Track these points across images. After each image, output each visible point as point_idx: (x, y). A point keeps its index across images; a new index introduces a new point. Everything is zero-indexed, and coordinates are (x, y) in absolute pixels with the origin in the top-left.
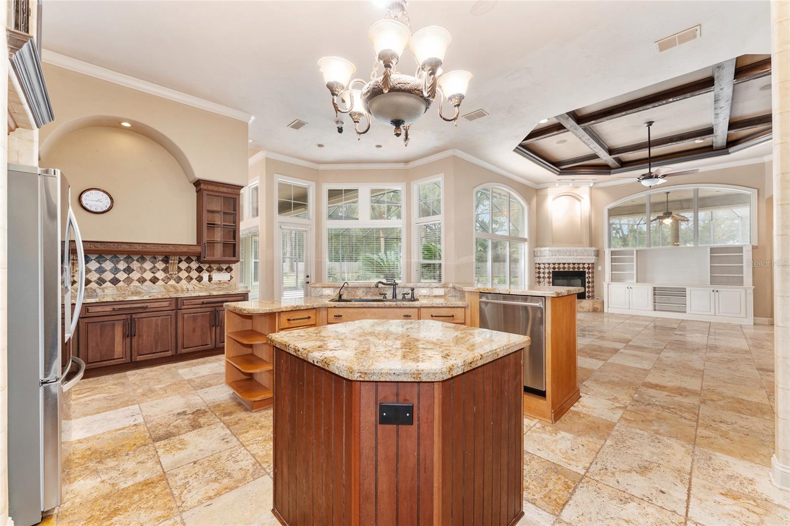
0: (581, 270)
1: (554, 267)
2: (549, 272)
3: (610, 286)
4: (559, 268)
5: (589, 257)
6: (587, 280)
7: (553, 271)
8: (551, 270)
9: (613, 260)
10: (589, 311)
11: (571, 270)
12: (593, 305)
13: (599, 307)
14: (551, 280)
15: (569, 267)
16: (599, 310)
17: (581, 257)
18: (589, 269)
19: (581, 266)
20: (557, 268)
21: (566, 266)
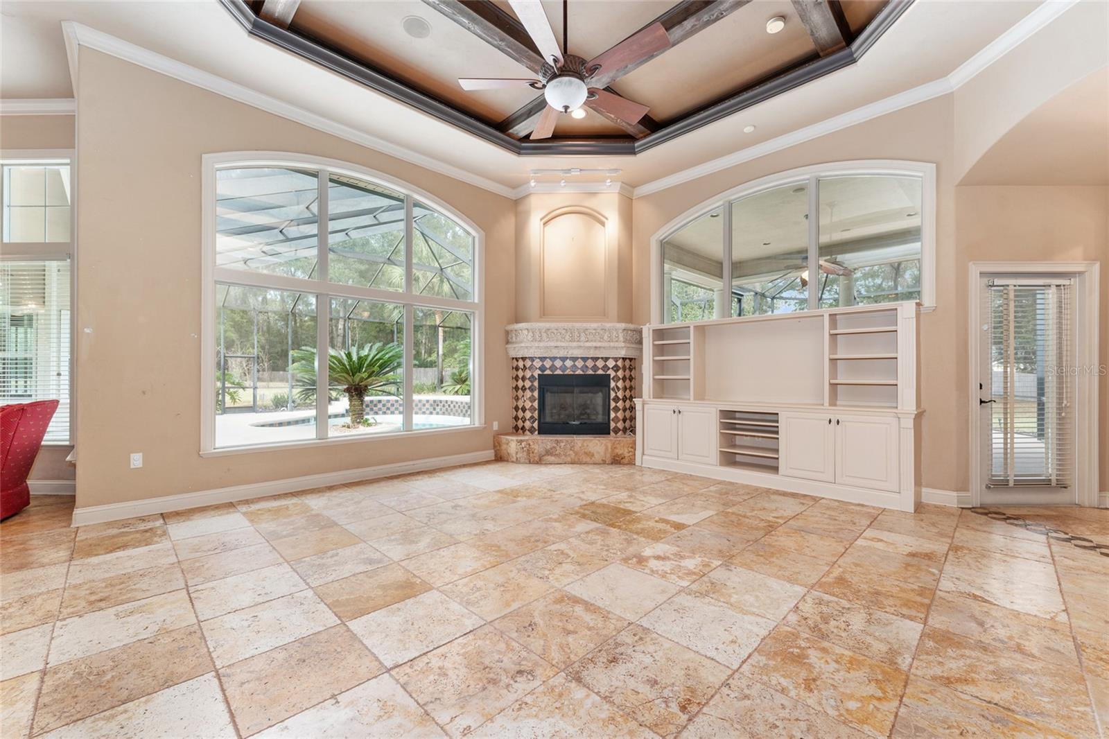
0: (600, 372)
1: (543, 365)
2: (533, 376)
3: (646, 406)
4: (553, 368)
5: (612, 344)
6: (613, 395)
7: (539, 375)
8: (537, 373)
9: (660, 350)
10: (604, 462)
11: (579, 372)
12: (614, 448)
13: (627, 455)
14: (536, 394)
15: (575, 365)
16: (626, 461)
17: (599, 344)
18: (616, 371)
19: (600, 364)
20: (550, 368)
21: (569, 363)
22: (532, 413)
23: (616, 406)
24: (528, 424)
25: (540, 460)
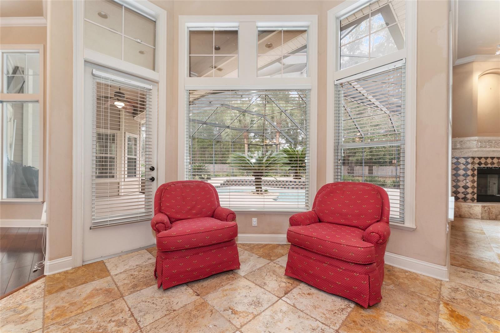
1: (480, 162)
4: (486, 163)
14: (476, 178)
20: (484, 164)
22: (473, 190)
24: (469, 196)
25: (496, 218)
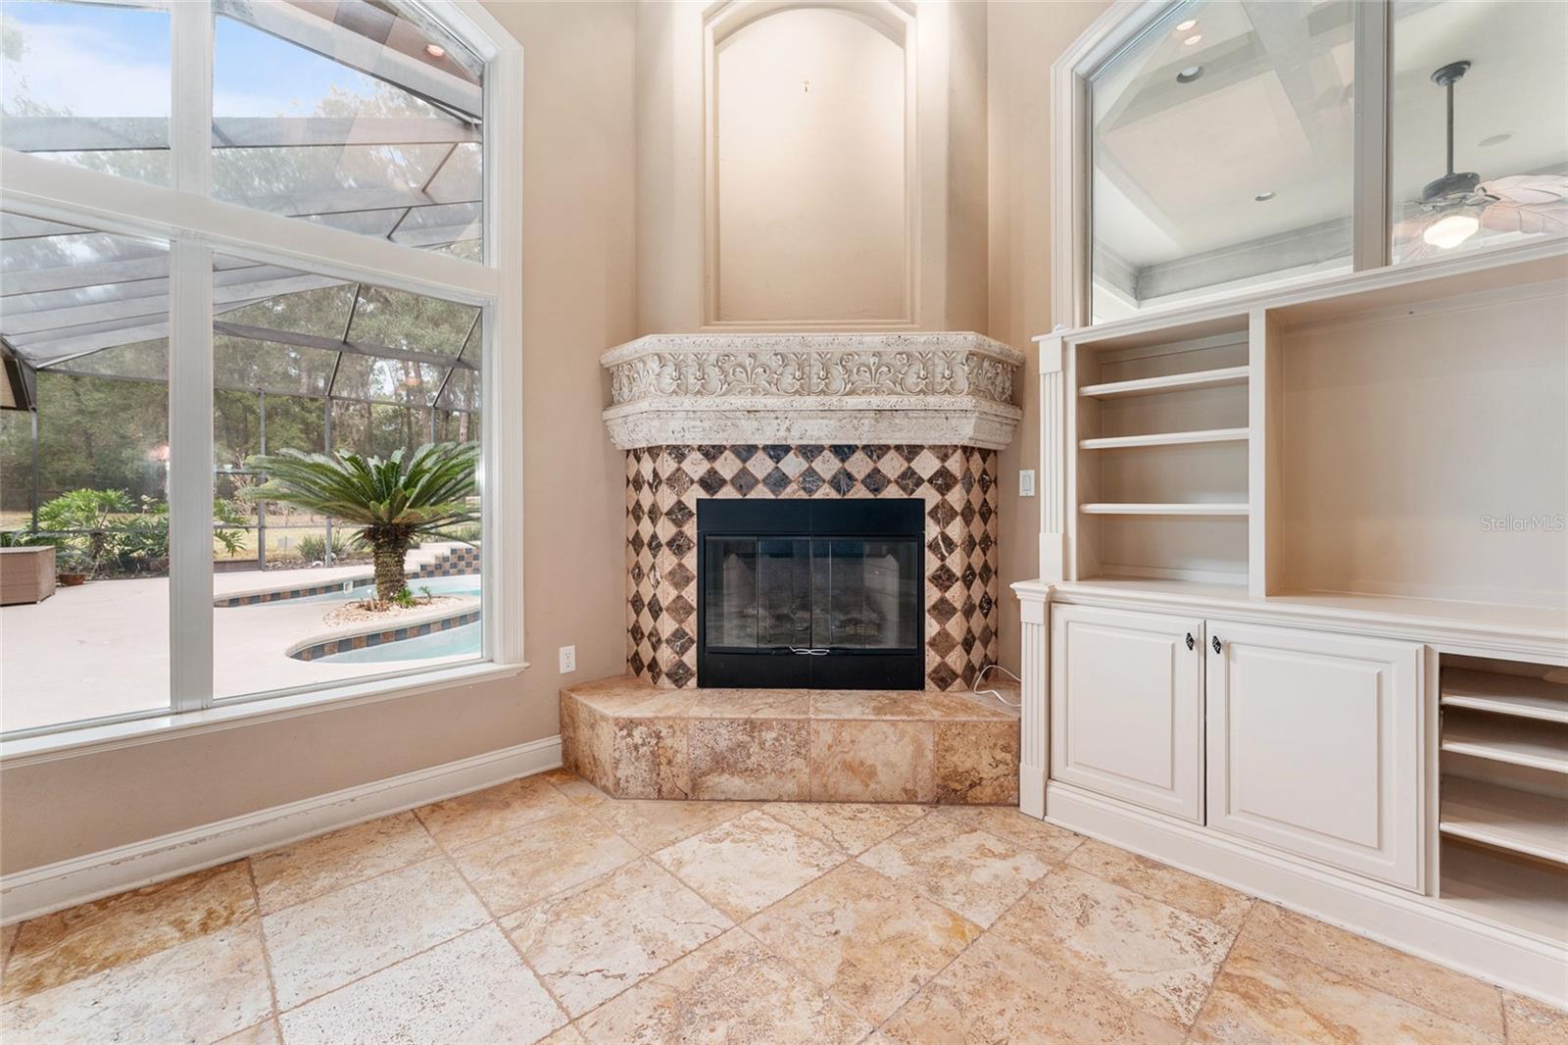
0: (892, 492)
1: (712, 472)
2: (680, 506)
3: (1061, 613)
4: (743, 480)
5: (932, 401)
6: (932, 564)
7: (699, 501)
8: (693, 496)
9: (1099, 416)
10: (910, 797)
11: (825, 492)
12: (943, 750)
13: (987, 772)
14: (691, 561)
15: (811, 472)
16: (986, 792)
17: (891, 401)
18: (944, 489)
19: (891, 466)
20: (733, 481)
21: (792, 465)
22: (681, 622)
23: (943, 600)
24: (666, 656)
25: (695, 787)
